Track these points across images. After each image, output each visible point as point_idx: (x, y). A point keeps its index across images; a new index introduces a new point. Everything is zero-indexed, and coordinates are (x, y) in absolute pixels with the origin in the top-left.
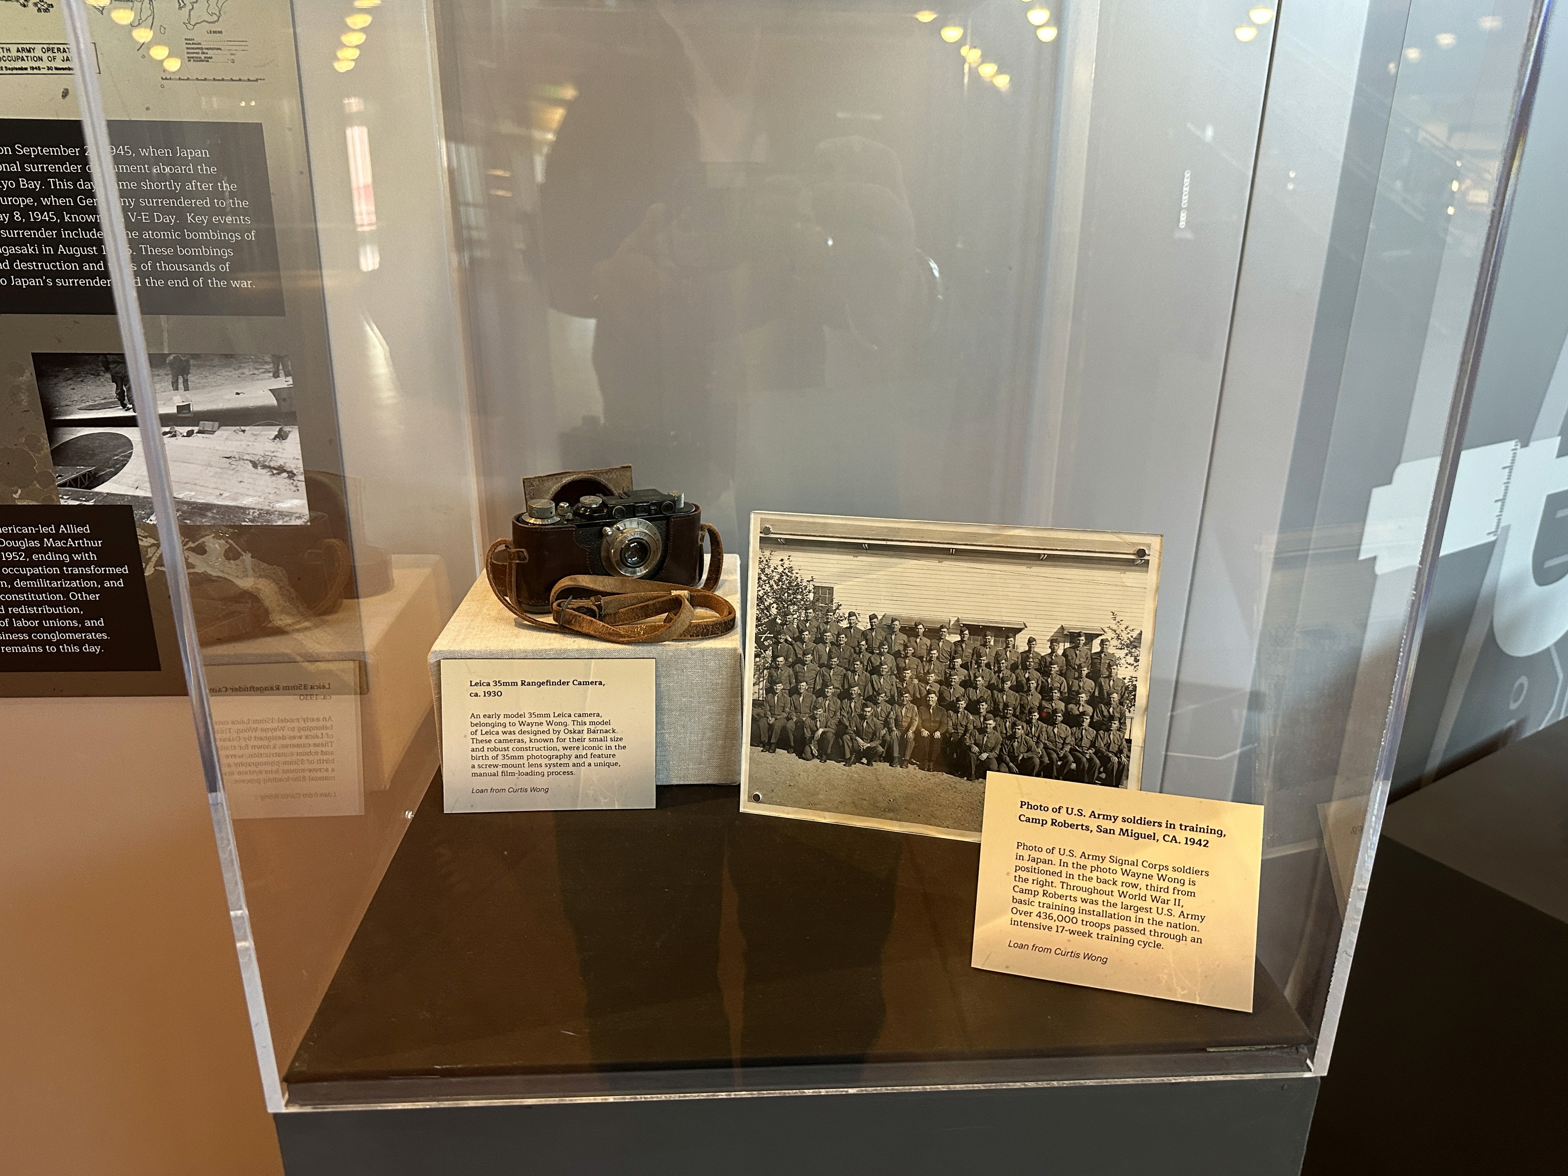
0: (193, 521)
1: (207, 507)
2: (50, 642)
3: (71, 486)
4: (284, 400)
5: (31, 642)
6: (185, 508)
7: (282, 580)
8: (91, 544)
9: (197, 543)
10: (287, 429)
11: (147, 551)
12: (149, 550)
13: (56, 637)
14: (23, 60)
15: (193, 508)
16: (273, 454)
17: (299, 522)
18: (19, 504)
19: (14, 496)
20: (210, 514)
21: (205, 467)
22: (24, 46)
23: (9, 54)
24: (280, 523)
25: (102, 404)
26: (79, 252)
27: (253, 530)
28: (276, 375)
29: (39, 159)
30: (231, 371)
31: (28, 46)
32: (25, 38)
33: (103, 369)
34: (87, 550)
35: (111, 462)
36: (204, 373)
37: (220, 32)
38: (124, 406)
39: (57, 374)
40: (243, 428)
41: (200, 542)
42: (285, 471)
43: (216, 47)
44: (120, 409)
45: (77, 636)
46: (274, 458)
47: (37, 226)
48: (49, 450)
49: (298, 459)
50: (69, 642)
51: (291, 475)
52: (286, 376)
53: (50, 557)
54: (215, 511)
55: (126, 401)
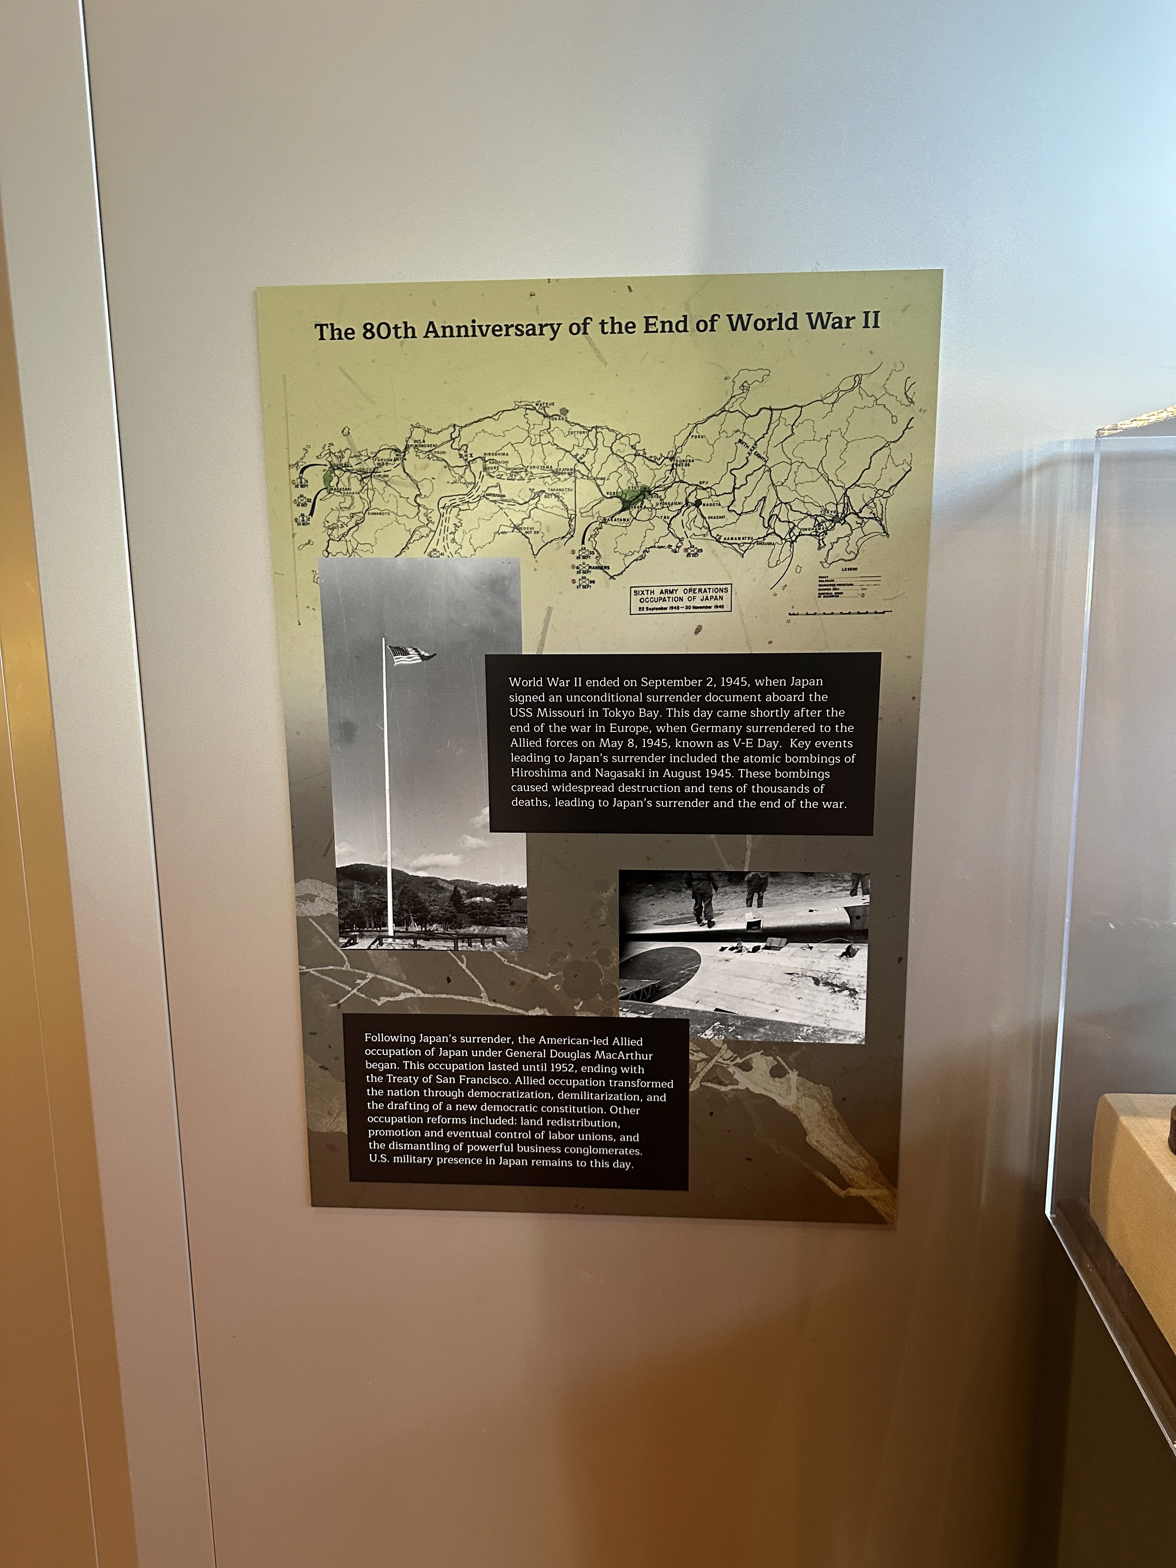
0: (744, 1037)
1: (761, 1023)
2: (581, 1157)
3: (633, 999)
4: (858, 918)
5: (563, 1156)
6: (739, 1023)
7: (826, 1100)
8: (642, 1057)
9: (744, 1059)
10: (855, 946)
11: (696, 1066)
12: (698, 1065)
13: (590, 1151)
14: (664, 600)
15: (747, 1024)
16: (836, 972)
17: (854, 1041)
18: (578, 1015)
19: (575, 1007)
20: (762, 1030)
21: (765, 983)
22: (668, 588)
23: (652, 596)
24: (833, 1041)
25: (678, 919)
26: (682, 775)
27: (804, 1047)
28: (853, 893)
29: (663, 690)
30: (807, 889)
31: (671, 588)
32: (669, 581)
33: (686, 885)
34: (636, 1063)
35: (677, 976)
36: (781, 890)
37: (855, 569)
38: (699, 921)
39: (641, 890)
40: (811, 945)
41: (747, 1057)
42: (847, 989)
43: (849, 583)
44: (695, 925)
45: (609, 1151)
46: (838, 975)
47: (647, 752)
48: (618, 963)
49: (862, 977)
50: (600, 1157)
51: (853, 993)
52: (864, 894)
53: (599, 1069)
54: (768, 1027)
55: (702, 917)
